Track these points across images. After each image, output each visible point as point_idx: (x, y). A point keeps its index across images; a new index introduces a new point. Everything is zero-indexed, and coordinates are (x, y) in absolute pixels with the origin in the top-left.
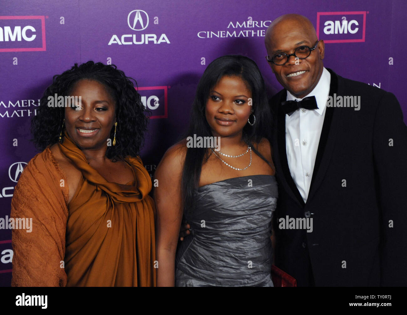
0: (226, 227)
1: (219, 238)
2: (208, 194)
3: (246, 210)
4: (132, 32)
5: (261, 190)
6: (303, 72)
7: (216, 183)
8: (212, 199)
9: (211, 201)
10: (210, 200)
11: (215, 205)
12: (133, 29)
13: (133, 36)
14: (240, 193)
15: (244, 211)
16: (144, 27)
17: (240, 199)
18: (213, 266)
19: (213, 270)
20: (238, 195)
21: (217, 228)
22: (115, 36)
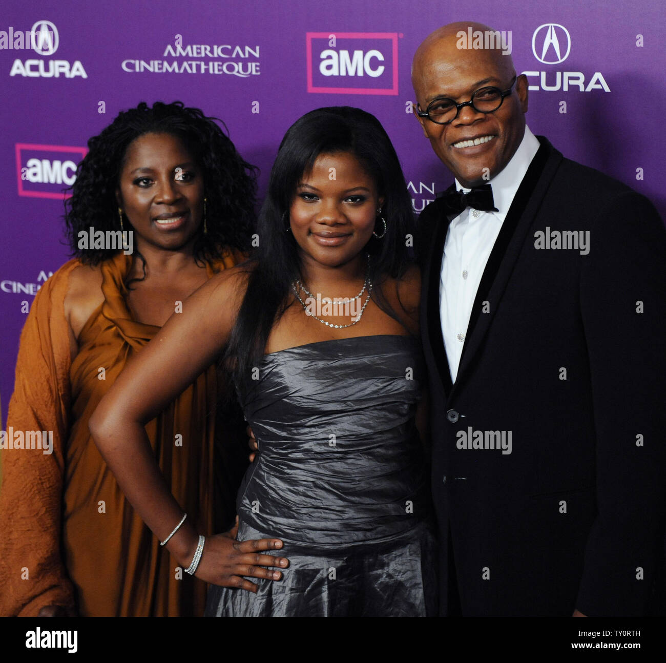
0: (310, 432)
1: (299, 455)
2: (275, 370)
3: (350, 401)
4: (540, 67)
5: (382, 364)
7: (291, 350)
8: (282, 379)
9: (281, 384)
10: (279, 380)
11: (288, 390)
14: (336, 368)
15: (344, 402)
17: (335, 379)
18: (294, 508)
19: (296, 515)
20: (331, 371)
21: (295, 434)
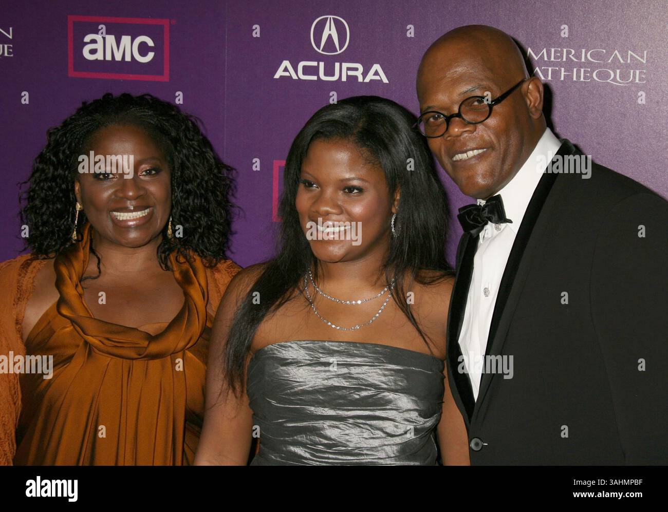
6: (480, 151)
12: (320, 51)
13: (318, 64)
16: (340, 49)
22: (286, 63)
